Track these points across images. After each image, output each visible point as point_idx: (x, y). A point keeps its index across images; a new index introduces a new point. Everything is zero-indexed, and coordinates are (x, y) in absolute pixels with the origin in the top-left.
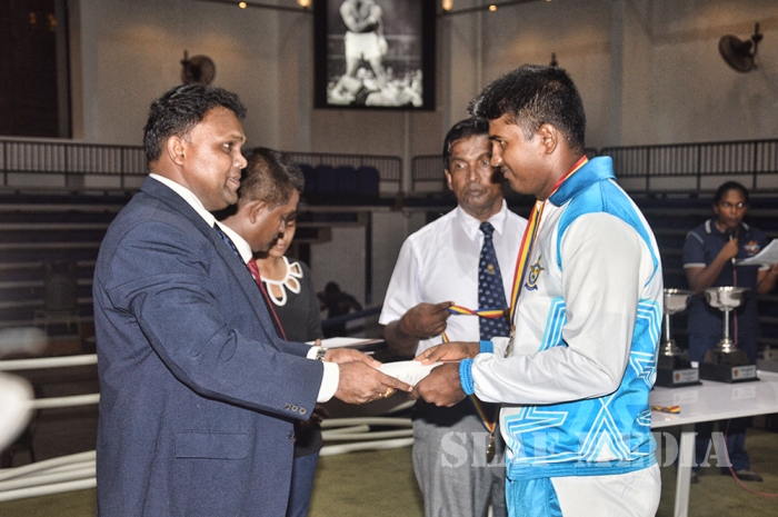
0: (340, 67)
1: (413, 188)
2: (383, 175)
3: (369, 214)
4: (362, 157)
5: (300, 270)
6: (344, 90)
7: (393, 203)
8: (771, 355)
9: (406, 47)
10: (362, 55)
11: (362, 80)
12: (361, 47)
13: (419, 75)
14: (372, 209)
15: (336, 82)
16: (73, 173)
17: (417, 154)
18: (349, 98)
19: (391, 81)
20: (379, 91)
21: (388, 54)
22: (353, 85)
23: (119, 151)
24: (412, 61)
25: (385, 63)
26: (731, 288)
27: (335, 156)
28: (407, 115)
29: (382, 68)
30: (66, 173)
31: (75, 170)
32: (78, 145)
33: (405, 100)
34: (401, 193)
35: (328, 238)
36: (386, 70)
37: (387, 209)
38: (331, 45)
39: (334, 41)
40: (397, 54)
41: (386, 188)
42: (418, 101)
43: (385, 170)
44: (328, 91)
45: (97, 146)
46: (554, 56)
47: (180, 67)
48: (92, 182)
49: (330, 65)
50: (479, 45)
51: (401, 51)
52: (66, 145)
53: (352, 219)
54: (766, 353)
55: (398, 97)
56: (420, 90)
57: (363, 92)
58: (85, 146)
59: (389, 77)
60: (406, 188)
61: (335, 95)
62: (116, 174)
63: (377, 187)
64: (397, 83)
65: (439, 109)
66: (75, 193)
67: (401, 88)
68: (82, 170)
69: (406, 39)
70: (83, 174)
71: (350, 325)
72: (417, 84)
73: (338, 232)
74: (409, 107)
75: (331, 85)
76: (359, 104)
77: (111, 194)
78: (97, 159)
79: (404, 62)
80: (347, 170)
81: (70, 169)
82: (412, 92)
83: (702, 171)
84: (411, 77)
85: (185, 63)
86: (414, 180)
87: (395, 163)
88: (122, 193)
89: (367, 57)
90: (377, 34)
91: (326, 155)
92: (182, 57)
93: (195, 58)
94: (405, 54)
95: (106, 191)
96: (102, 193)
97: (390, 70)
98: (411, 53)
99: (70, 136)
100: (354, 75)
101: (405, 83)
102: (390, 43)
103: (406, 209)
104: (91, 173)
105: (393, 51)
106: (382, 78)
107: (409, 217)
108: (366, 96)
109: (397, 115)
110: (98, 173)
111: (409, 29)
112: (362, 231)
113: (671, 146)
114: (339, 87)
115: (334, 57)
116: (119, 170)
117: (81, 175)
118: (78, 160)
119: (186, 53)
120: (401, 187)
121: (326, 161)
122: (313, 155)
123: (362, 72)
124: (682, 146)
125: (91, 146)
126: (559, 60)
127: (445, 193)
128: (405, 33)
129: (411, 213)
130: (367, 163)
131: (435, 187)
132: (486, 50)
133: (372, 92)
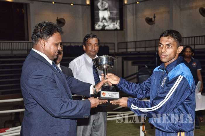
1: (118, 51)
2: (110, 48)
4: (104, 43)
6: (99, 26)
7: (113, 55)
9: (115, 14)
10: (104, 16)
11: (104, 23)
12: (103, 14)
13: (119, 21)
15: (97, 24)
17: (119, 42)
18: (100, 28)
19: (111, 23)
21: (110, 16)
22: (101, 24)
24: (117, 18)
25: (110, 18)
28: (116, 32)
29: (109, 20)
31: (30, 49)
32: (30, 43)
33: (115, 28)
34: (115, 52)
38: (95, 14)
39: (96, 13)
40: (113, 16)
41: (111, 51)
42: (119, 28)
43: (110, 46)
44: (95, 26)
46: (154, 15)
47: (56, 21)
49: (95, 19)
50: (135, 12)
51: (114, 15)
52: (27, 43)
55: (113, 27)
56: (119, 25)
57: (104, 26)
59: (111, 22)
61: (97, 27)
63: (109, 51)
64: (113, 23)
65: (124, 30)
67: (114, 25)
69: (115, 12)
72: (118, 24)
74: (116, 30)
75: (96, 24)
76: (103, 29)
79: (115, 18)
81: (28, 49)
82: (117, 26)
83: (195, 44)
84: (117, 22)
86: (118, 49)
87: (113, 44)
89: (105, 17)
90: (107, 10)
92: (57, 19)
93: (60, 19)
97: (111, 20)
98: (116, 15)
99: (28, 40)
100: (102, 22)
101: (115, 23)
102: (111, 13)
103: (116, 57)
105: (112, 15)
106: (109, 22)
107: (117, 59)
108: (105, 27)
109: (113, 32)
111: (116, 9)
113: (187, 38)
114: (98, 25)
115: (96, 17)
123: (104, 21)
124: (190, 37)
126: (156, 16)
127: (127, 52)
128: (115, 10)
129: (118, 57)
130: (106, 45)
131: (124, 50)
132: (136, 14)
133: (107, 26)
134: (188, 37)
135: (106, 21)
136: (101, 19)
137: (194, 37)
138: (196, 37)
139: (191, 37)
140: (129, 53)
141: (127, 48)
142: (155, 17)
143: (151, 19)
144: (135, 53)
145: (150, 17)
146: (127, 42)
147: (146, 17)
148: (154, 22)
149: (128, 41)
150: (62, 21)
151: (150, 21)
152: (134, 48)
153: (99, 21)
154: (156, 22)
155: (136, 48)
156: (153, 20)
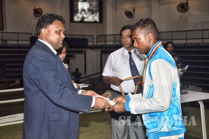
0: (77, 11)
1: (97, 44)
2: (89, 40)
3: (85, 51)
4: (83, 35)
5: (67, 66)
6: (78, 17)
7: (92, 48)
8: (191, 87)
9: (95, 6)
10: (83, 8)
11: (83, 15)
12: (82, 6)
13: (98, 13)
14: (86, 49)
15: (76, 15)
16: (4, 40)
17: (98, 34)
18: (79, 20)
19: (91, 15)
20: (87, 18)
21: (90, 8)
22: (80, 16)
23: (17, 34)
24: (96, 10)
25: (89, 10)
26: (181, 69)
27: (76, 35)
28: (95, 24)
29: (88, 12)
30: (2, 40)
31: (5, 39)
32: (5, 32)
33: (94, 20)
34: (94, 45)
35: (74, 57)
36: (89, 12)
37: (90, 49)
38: (74, 5)
39: (75, 4)
40: (92, 8)
41: (90, 44)
42: (98, 20)
43: (89, 39)
44: (74, 18)
45: (11, 33)
46: (134, 8)
47: (33, 11)
48: (9, 42)
49: (74, 11)
50: (114, 5)
51: (93, 7)
52: (2, 32)
53: (81, 52)
54: (190, 86)
55: (93, 19)
56: (99, 17)
57: (83, 18)
58: (7, 33)
59: (90, 14)
60: (95, 44)
61: (76, 19)
62: (16, 40)
63: (87, 43)
64: (92, 15)
65: (104, 22)
66: (5, 45)
67: (93, 17)
68: (6, 39)
69: (94, 3)
70: (7, 40)
71: (81, 80)
72: (97, 16)
73: (77, 56)
74: (96, 22)
75: (74, 16)
76: (82, 21)
77: (15, 46)
78: (11, 36)
79: (94, 10)
80: (79, 39)
81: (3, 39)
82: (96, 18)
84: (96, 14)
85: (35, 10)
86: (97, 42)
87: (92, 37)
88: (18, 46)
89: (84, 8)
90: (87, 2)
91: (74, 35)
92: (34, 8)
93: (37, 9)
94: (94, 8)
95: (13, 45)
96: (12, 46)
97: (90, 12)
98: (96, 7)
99: (3, 30)
100: (81, 13)
101: (94, 15)
102: (90, 5)
103: (95, 49)
104: (9, 40)
105: (91, 7)
106: (88, 14)
107: (96, 52)
108: (84, 19)
109: (91, 24)
110: (11, 40)
112: (83, 55)
114: (77, 17)
115: (75, 8)
116: (17, 39)
117: (6, 40)
118: (5, 36)
119: (35, 7)
120: (94, 43)
121: (74, 37)
122: (70, 35)
123: (83, 12)
125: (9, 33)
126: (135, 9)
127: (106, 45)
128: (94, 2)
129: (96, 50)
130: (85, 37)
131: (103, 43)
132: (116, 6)
133: (86, 18)
134: (166, 32)
135: (85, 13)
136: (80, 11)
137: (172, 32)
138: (174, 32)
139: (169, 32)
140: (108, 46)
141: (106, 41)
142: (134, 11)
143: (131, 12)
144: (114, 46)
145: (130, 10)
146: (106, 35)
147: (125, 10)
148: (133, 16)
149: (108, 34)
150: (40, 11)
151: (129, 14)
152: (113, 41)
153: (77, 12)
154: (135, 15)
155: (115, 41)
156: (133, 13)
